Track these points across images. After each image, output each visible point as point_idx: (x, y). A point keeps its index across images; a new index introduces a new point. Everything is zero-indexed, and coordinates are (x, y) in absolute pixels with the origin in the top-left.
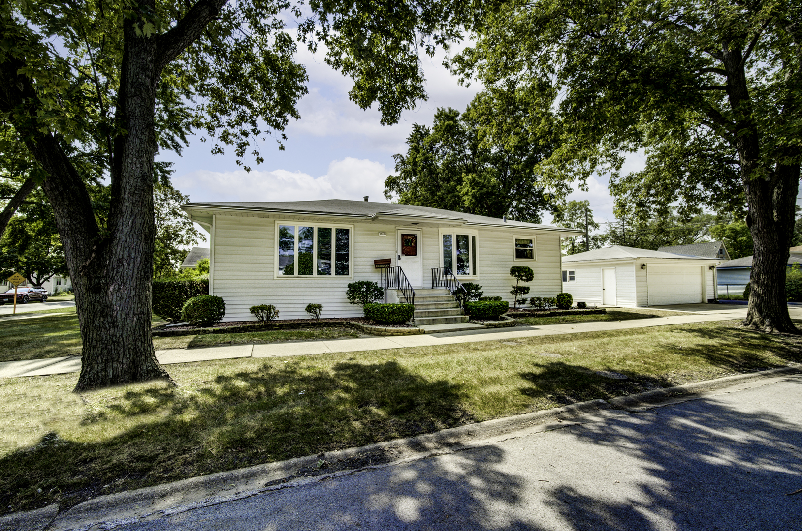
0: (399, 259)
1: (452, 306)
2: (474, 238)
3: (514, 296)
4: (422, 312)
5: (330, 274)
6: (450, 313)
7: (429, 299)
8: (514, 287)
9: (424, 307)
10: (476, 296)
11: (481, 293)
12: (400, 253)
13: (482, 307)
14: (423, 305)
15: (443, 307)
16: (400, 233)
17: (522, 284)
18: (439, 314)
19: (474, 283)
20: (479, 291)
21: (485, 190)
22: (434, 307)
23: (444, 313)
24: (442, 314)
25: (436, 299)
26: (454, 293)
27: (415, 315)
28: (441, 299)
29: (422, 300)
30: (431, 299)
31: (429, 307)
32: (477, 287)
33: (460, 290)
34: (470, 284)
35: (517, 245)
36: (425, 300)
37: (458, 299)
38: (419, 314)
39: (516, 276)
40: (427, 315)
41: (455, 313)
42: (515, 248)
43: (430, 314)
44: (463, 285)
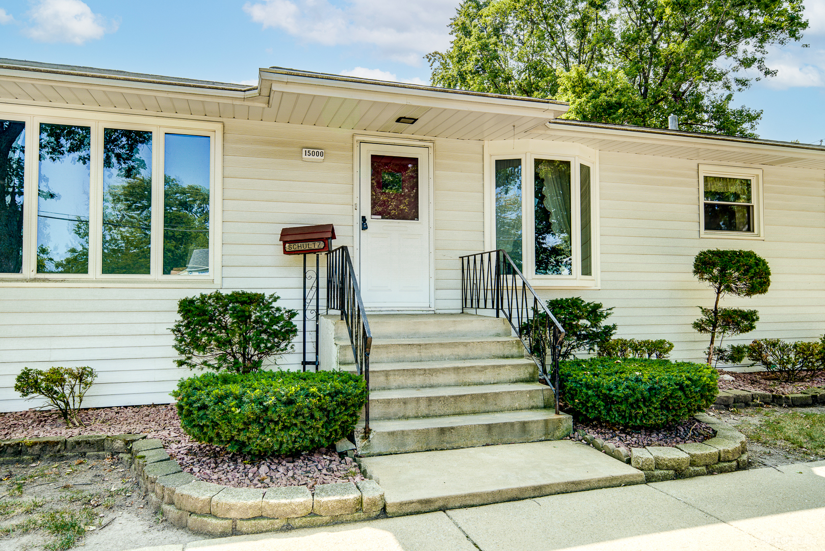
0: (364, 227)
1: (514, 375)
2: (585, 172)
3: (708, 336)
4: (405, 402)
5: (148, 271)
6: (507, 402)
7: (437, 352)
8: (705, 311)
9: (419, 380)
10: (591, 338)
11: (608, 330)
12: (367, 210)
13: (621, 392)
14: (413, 372)
15: (482, 377)
16: (367, 152)
17: (732, 301)
18: (468, 407)
19: (588, 299)
20: (604, 323)
21: (603, 97)
22: (451, 378)
23: (485, 404)
24: (478, 406)
25: (461, 351)
26: (524, 329)
27: (374, 411)
28: (477, 352)
29: (415, 353)
30: (447, 352)
31: (434, 380)
32: (594, 312)
33: (542, 321)
34: (575, 303)
35: (707, 194)
36: (425, 353)
37: (537, 350)
38: (394, 409)
39: (713, 279)
40: (423, 409)
41: (526, 402)
42: (703, 200)
43: (436, 408)
44: (554, 305)
